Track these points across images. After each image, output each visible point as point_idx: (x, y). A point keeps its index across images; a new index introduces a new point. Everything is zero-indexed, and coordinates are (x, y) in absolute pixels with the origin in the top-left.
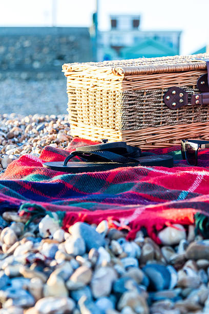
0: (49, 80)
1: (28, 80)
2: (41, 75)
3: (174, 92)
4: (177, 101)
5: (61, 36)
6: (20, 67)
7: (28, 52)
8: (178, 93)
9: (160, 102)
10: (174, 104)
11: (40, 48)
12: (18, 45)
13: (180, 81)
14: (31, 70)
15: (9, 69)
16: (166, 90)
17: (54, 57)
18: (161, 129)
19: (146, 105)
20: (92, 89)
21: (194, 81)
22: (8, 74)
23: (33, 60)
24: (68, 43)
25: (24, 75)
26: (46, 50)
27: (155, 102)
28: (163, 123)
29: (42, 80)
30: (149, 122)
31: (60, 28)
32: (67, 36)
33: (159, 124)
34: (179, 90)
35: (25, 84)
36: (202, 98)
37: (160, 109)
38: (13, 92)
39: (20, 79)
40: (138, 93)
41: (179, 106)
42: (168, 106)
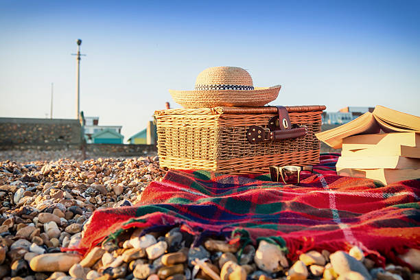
0: (55, 151)
1: (41, 150)
2: (49, 147)
3: (254, 130)
4: (256, 138)
5: (61, 125)
6: (36, 142)
7: (42, 134)
8: (257, 131)
9: (243, 137)
10: (254, 139)
11: (49, 132)
12: (35, 130)
13: (257, 122)
14: (44, 144)
15: (29, 144)
16: (248, 128)
17: (58, 137)
18: (244, 159)
19: (235, 139)
20: (183, 128)
21: (266, 122)
22: (29, 147)
23: (45, 139)
24: (66, 128)
25: (39, 147)
26: (52, 133)
27: (241, 138)
28: (246, 154)
29: (50, 150)
30: (236, 154)
31: (61, 120)
32: (66, 125)
33: (242, 155)
34: (258, 128)
35: (40, 152)
36: (275, 134)
37: (243, 143)
38: (34, 157)
39: (36, 149)
40: (229, 129)
41: (258, 141)
42: (250, 141)
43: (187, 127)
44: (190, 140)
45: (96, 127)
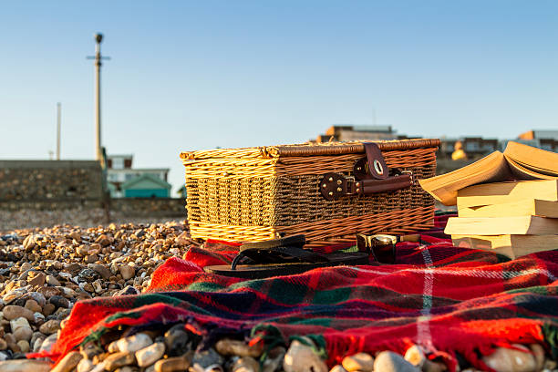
0: (63, 210)
1: (42, 209)
2: (54, 205)
3: (331, 179)
4: (335, 190)
5: (72, 170)
6: (33, 198)
7: (42, 184)
8: (335, 180)
9: (315, 191)
10: (331, 193)
11: (53, 181)
12: (32, 178)
13: (336, 166)
14: (44, 200)
15: (23, 200)
16: (322, 177)
17: (66, 188)
18: (317, 224)
19: (301, 195)
20: (223, 178)
21: (349, 167)
22: (23, 205)
23: (46, 192)
24: (80, 175)
25: (38, 205)
26: (58, 182)
27: (311, 191)
28: (319, 216)
29: (55, 209)
30: (304, 216)
31: (71, 162)
32: (79, 169)
33: (314, 217)
34: (336, 177)
35: (40, 213)
36: (362, 185)
37: (315, 200)
38: (30, 220)
39: (34, 208)
40: (293, 179)
41: (337, 196)
42: (324, 196)
43: (231, 176)
44: (234, 197)
45: (129, 172)
